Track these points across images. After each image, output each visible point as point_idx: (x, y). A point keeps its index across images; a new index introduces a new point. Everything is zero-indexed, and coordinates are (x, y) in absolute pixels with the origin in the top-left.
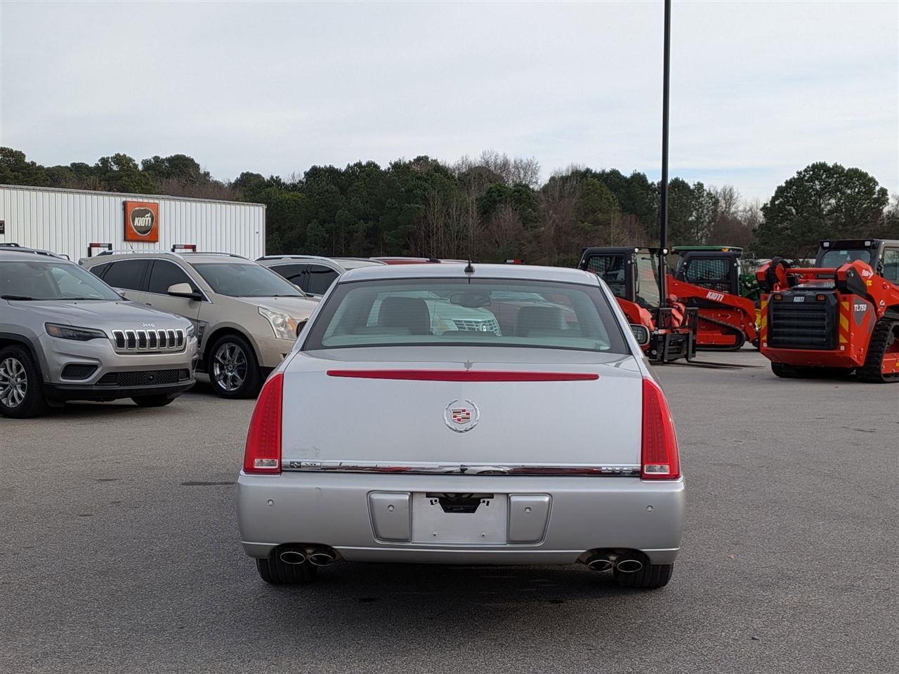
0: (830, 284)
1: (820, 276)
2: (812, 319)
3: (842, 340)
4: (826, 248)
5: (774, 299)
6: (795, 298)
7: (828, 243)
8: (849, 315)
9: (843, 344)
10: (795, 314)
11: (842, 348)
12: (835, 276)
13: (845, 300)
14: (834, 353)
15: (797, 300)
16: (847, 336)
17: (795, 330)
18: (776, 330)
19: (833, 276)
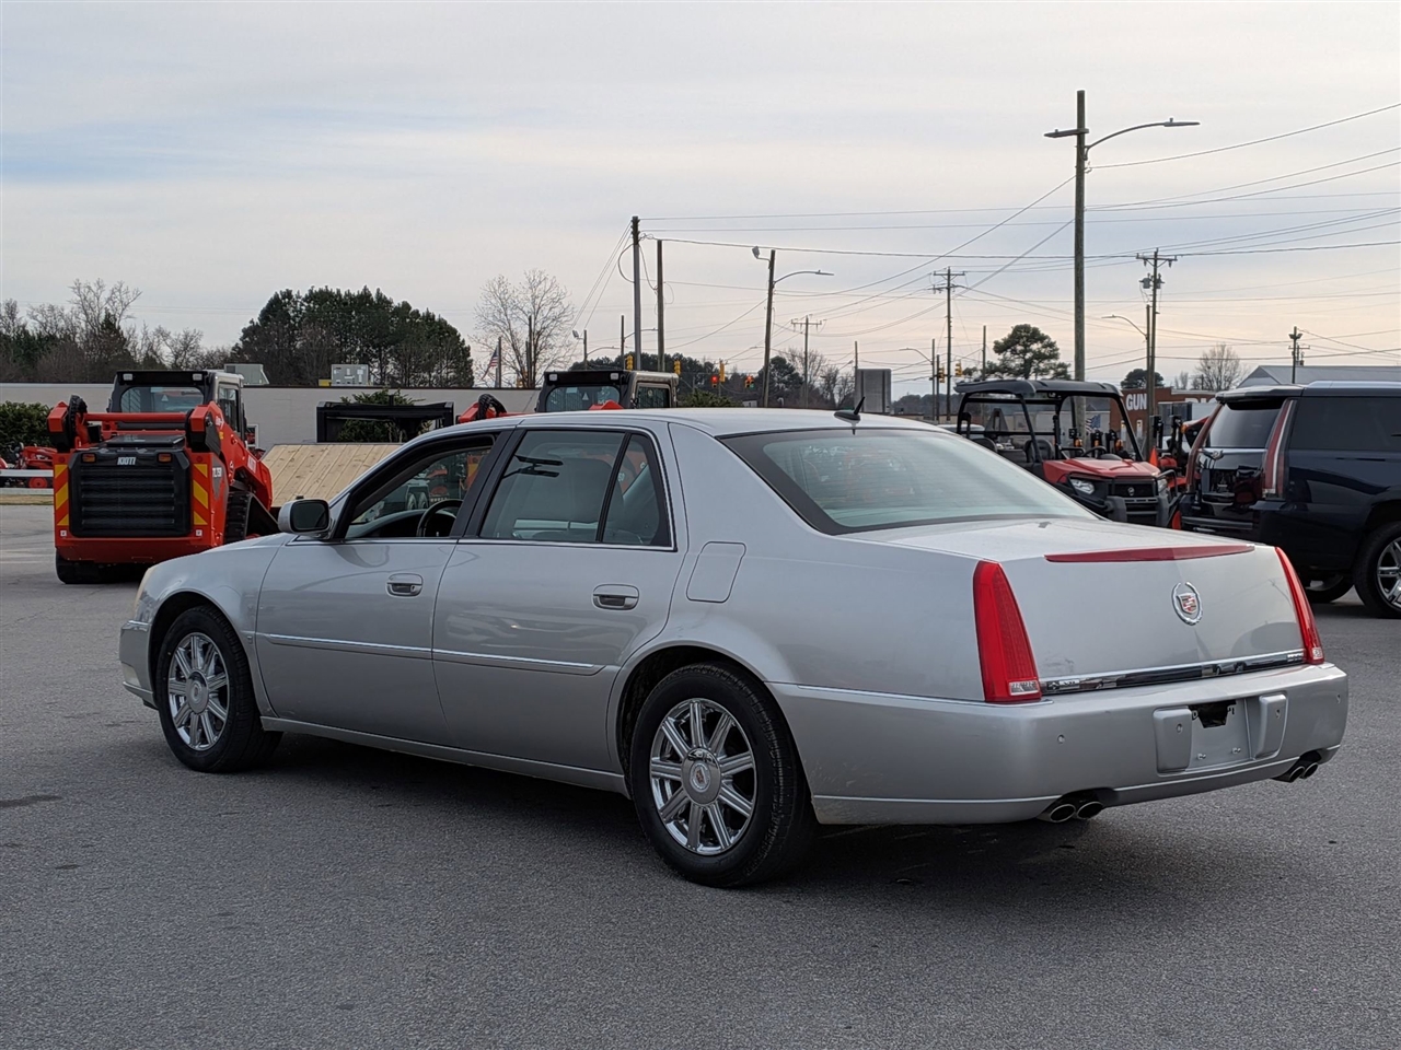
0: (178, 437)
1: (123, 425)
2: (151, 491)
3: (198, 520)
4: (128, 382)
5: (82, 461)
6: (120, 459)
7: (131, 375)
8: (207, 482)
9: (200, 527)
10: (119, 483)
11: (199, 533)
12: (186, 423)
13: (200, 461)
14: (188, 541)
15: (122, 461)
16: (206, 514)
17: (120, 509)
18: (89, 509)
19: (183, 425)
